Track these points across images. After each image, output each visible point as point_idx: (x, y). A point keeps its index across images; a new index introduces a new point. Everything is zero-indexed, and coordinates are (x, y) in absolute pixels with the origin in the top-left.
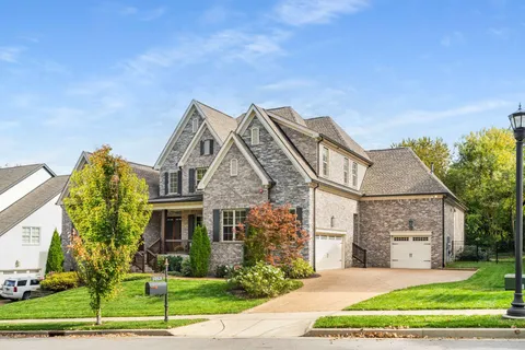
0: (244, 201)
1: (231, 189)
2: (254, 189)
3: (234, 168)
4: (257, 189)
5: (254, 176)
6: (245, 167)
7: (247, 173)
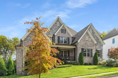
0: (90, 47)
1: (86, 43)
2: (92, 44)
3: (87, 38)
4: (93, 44)
5: (92, 41)
6: (90, 38)
7: (90, 40)
